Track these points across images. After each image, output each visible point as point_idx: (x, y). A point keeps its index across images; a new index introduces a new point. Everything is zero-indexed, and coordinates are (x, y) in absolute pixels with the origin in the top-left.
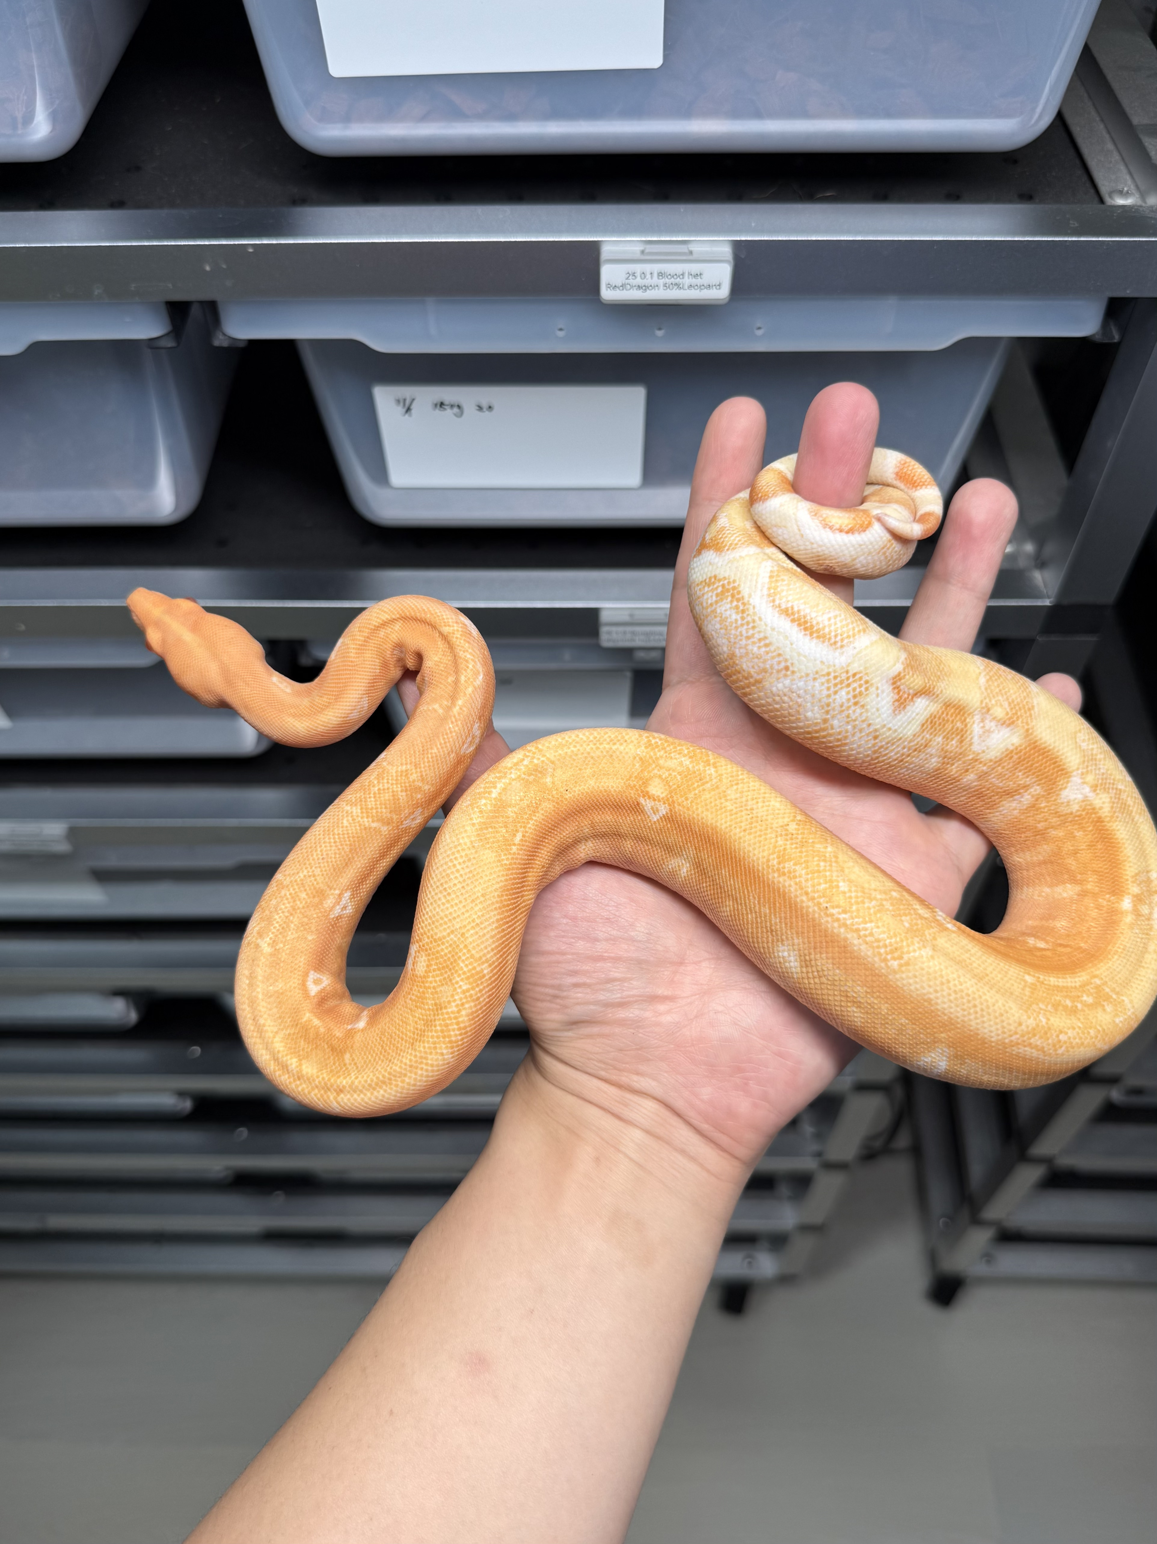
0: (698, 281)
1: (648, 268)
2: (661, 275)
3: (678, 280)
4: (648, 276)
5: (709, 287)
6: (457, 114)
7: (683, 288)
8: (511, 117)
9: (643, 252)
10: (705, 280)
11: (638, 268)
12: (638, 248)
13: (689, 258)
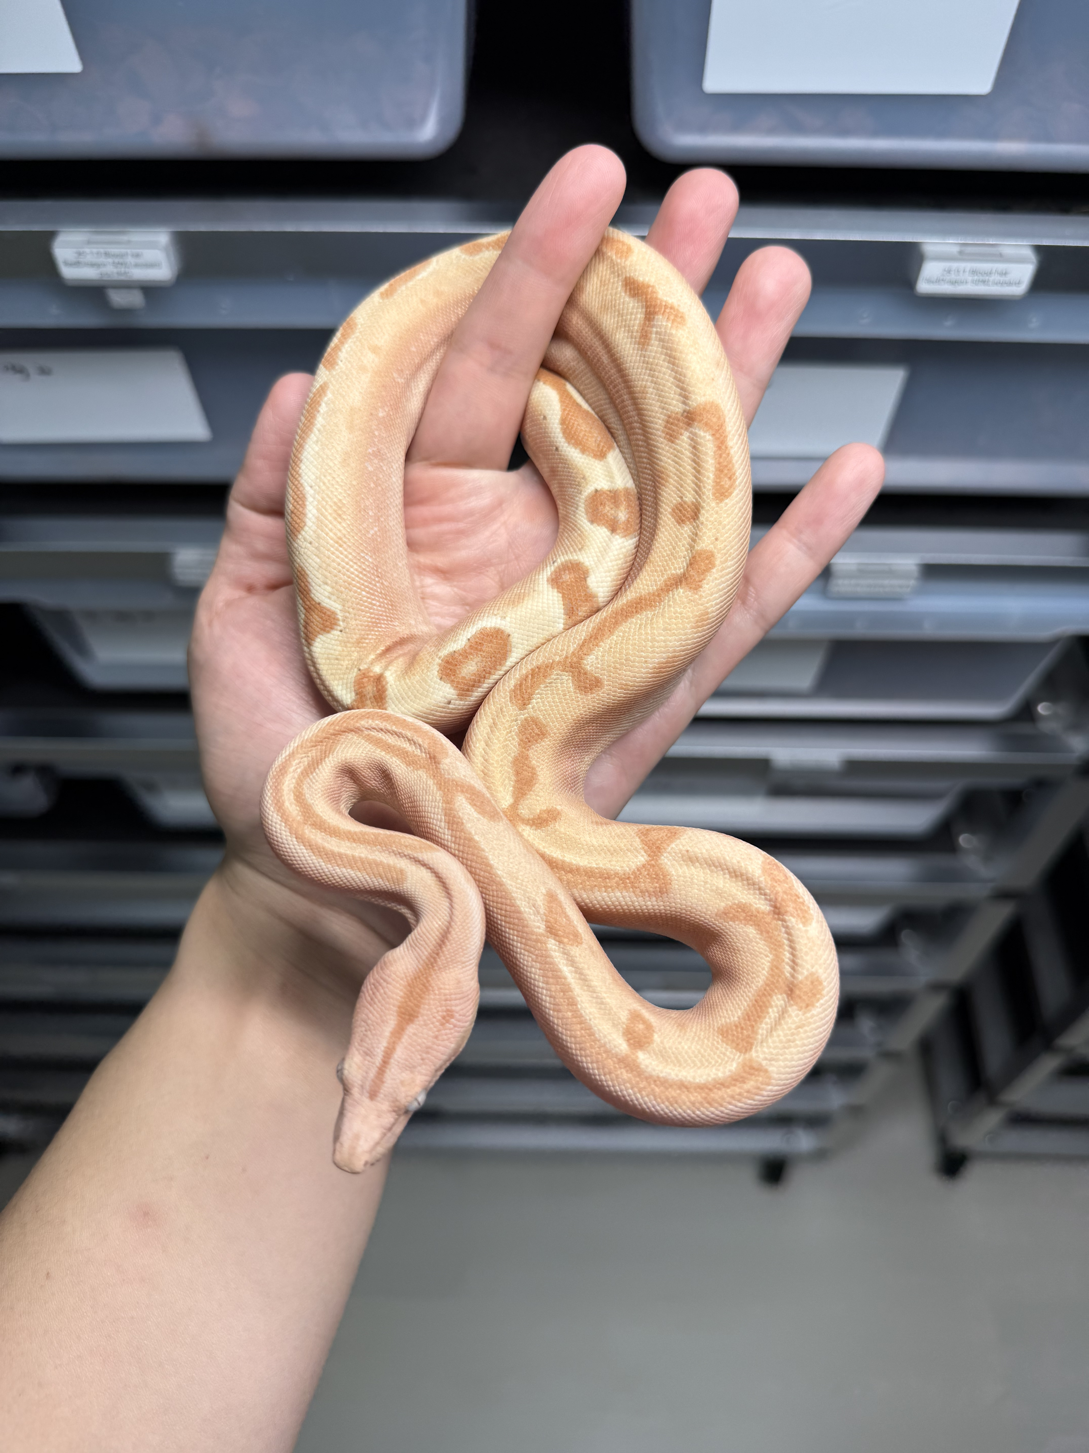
0: (1002, 279)
1: (962, 265)
2: (974, 272)
3: (987, 278)
4: (962, 272)
5: (1010, 284)
6: (798, 128)
7: (988, 285)
8: (844, 132)
9: (961, 253)
10: (1007, 279)
11: (955, 265)
12: (955, 250)
13: (1001, 258)
